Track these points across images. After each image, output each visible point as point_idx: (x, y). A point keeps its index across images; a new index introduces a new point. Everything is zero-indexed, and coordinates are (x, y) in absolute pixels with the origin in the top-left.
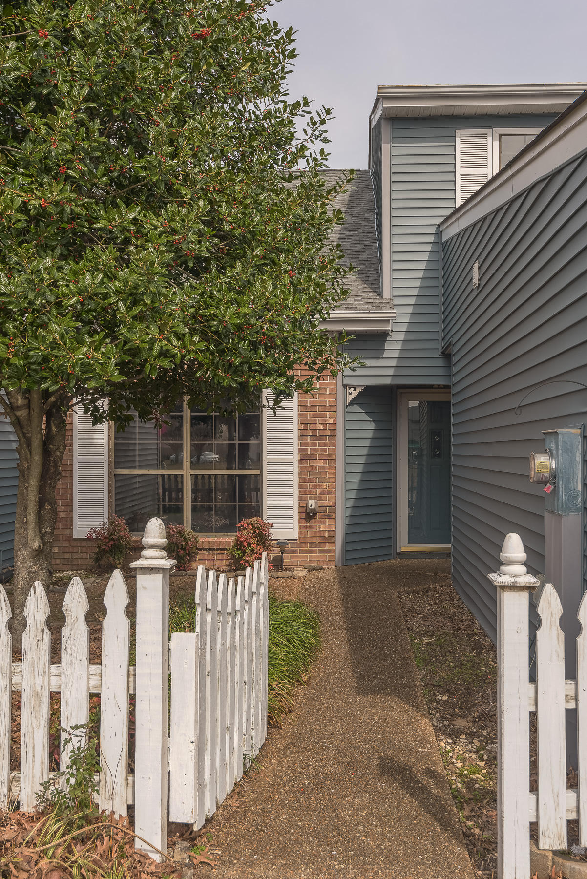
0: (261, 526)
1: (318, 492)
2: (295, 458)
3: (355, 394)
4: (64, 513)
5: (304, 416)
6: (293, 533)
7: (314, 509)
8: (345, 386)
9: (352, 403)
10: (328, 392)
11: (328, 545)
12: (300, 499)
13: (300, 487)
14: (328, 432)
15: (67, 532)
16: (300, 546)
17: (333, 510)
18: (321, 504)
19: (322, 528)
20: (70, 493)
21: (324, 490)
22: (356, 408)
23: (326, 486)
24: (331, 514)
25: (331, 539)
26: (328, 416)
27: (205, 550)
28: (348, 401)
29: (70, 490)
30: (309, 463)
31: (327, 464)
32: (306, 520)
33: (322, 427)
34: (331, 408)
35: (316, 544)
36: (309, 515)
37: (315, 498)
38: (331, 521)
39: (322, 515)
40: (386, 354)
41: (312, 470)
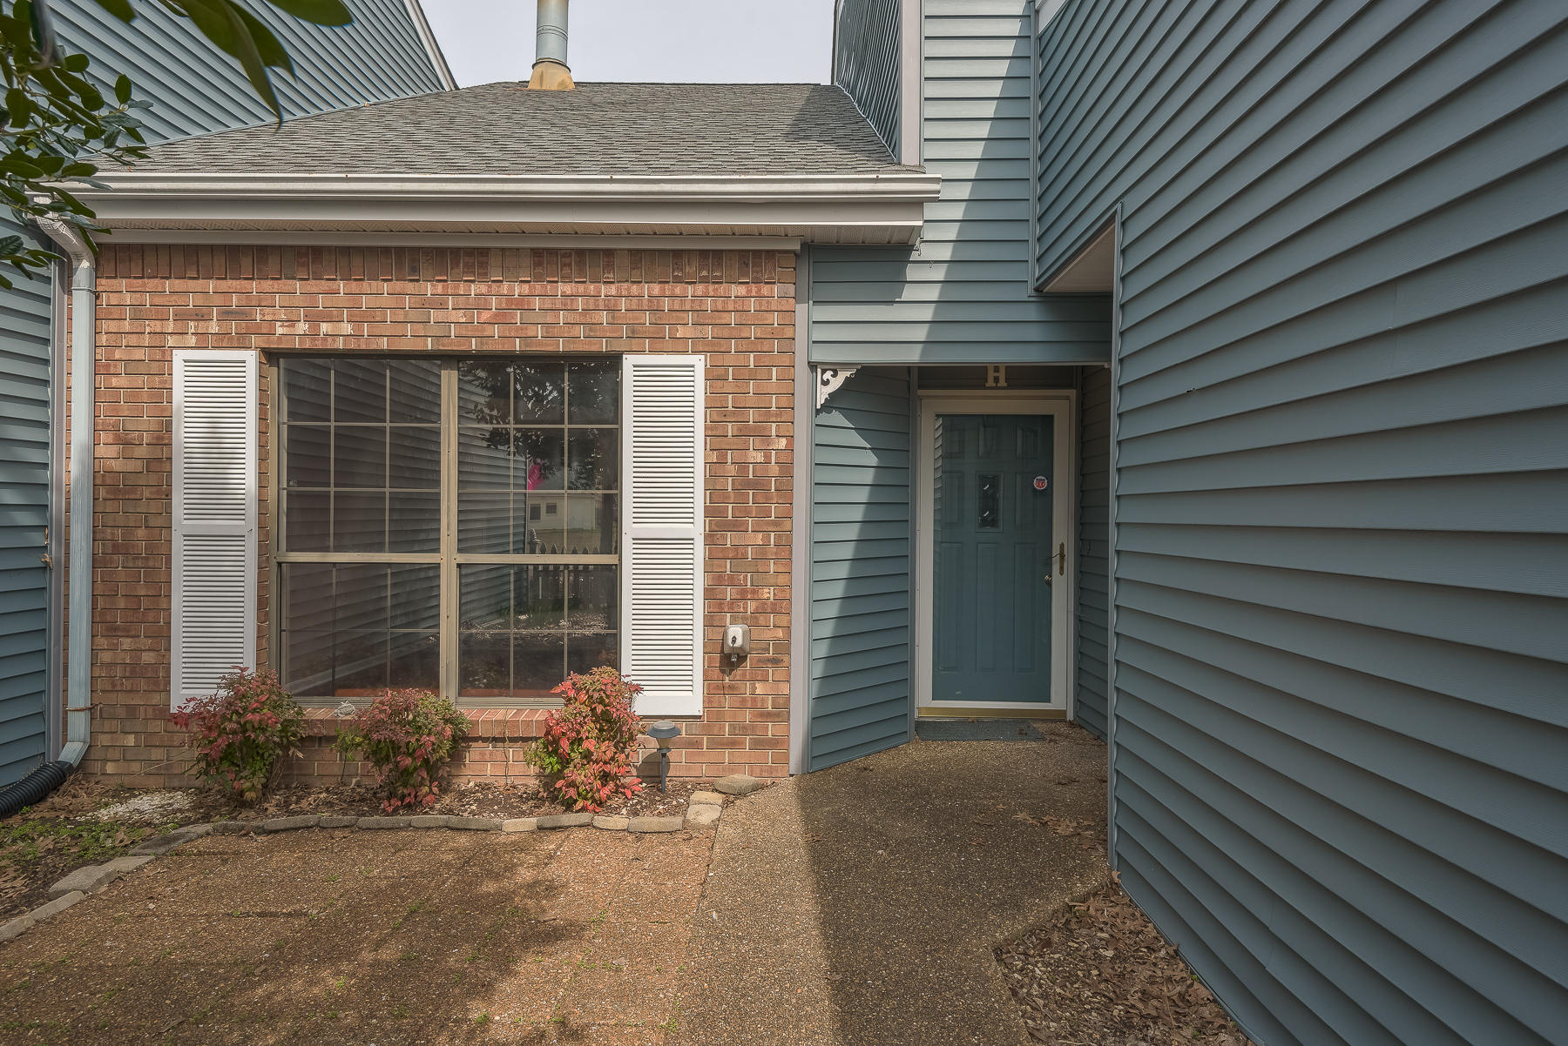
0: (608, 697)
1: (751, 606)
2: (696, 529)
3: (836, 383)
4: (152, 654)
5: (718, 433)
6: (688, 700)
7: (741, 648)
8: (813, 366)
9: (828, 407)
10: (774, 377)
11: (771, 730)
12: (709, 622)
13: (709, 594)
14: (774, 469)
15: (156, 699)
16: (707, 730)
17: (784, 647)
18: (757, 633)
19: (760, 688)
20: (165, 606)
21: (764, 602)
22: (837, 418)
23: (768, 593)
24: (779, 656)
25: (778, 715)
26: (774, 433)
27: (485, 740)
28: (821, 400)
29: (165, 600)
30: (730, 539)
31: (772, 542)
32: (723, 672)
33: (760, 457)
34: (780, 415)
35: (744, 728)
36: (728, 660)
37: (744, 620)
38: (780, 674)
39: (760, 661)
40: (909, 293)
41: (738, 555)
